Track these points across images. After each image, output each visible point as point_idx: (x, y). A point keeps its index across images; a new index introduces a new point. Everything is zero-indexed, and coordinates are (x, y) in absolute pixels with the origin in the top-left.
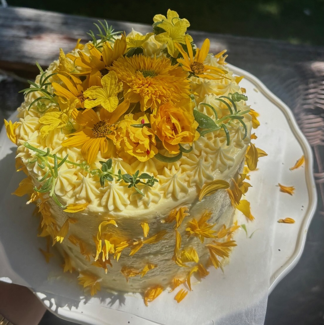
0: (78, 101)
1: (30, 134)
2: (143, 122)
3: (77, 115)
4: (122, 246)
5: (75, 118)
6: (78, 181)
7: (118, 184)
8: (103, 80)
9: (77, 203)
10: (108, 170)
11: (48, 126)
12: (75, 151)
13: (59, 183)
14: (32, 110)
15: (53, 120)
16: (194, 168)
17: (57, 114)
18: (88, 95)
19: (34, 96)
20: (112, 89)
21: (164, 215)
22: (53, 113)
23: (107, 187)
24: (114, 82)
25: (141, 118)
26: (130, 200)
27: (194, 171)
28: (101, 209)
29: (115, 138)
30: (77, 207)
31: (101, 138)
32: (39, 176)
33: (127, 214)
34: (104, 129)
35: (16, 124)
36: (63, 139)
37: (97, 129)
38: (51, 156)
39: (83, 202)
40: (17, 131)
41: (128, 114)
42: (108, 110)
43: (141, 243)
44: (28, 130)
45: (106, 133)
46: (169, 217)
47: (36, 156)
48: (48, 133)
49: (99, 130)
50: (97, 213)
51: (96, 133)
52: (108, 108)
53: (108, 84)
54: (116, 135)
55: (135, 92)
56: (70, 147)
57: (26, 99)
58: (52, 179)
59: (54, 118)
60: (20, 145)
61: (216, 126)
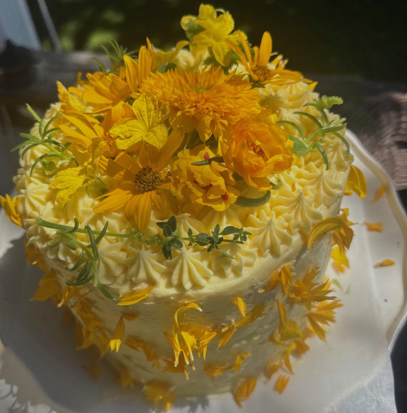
0: (104, 143)
1: (42, 208)
2: (206, 156)
3: (106, 164)
4: (208, 337)
5: (105, 169)
6: (129, 258)
7: (191, 249)
8: (135, 107)
9: (135, 290)
10: (173, 233)
11: (67, 190)
12: (114, 218)
13: (102, 266)
14: (36, 175)
15: (72, 180)
16: (294, 207)
17: (76, 171)
18: (117, 133)
19: (33, 156)
20: (152, 117)
21: (262, 281)
22: (69, 171)
23: (176, 258)
24: (153, 108)
25: (203, 153)
26: (212, 270)
27: (294, 211)
28: (172, 291)
29: (172, 187)
30: (136, 296)
31: (150, 192)
32: (69, 264)
33: (212, 291)
34: (152, 178)
35: (17, 199)
36: (93, 205)
37: (142, 179)
38: (81, 231)
39: (144, 286)
40: (20, 208)
41: (182, 151)
42: (155, 145)
43: (233, 327)
44: (36, 203)
45: (157, 183)
46: (269, 283)
47: (58, 235)
48: (69, 200)
49: (146, 180)
50: (168, 297)
51: (142, 186)
52: (155, 143)
53: (143, 111)
54: (173, 182)
55: (187, 114)
56: (107, 213)
57: (22, 163)
58: (91, 262)
59: (72, 178)
60: (29, 225)
61: (305, 147)
